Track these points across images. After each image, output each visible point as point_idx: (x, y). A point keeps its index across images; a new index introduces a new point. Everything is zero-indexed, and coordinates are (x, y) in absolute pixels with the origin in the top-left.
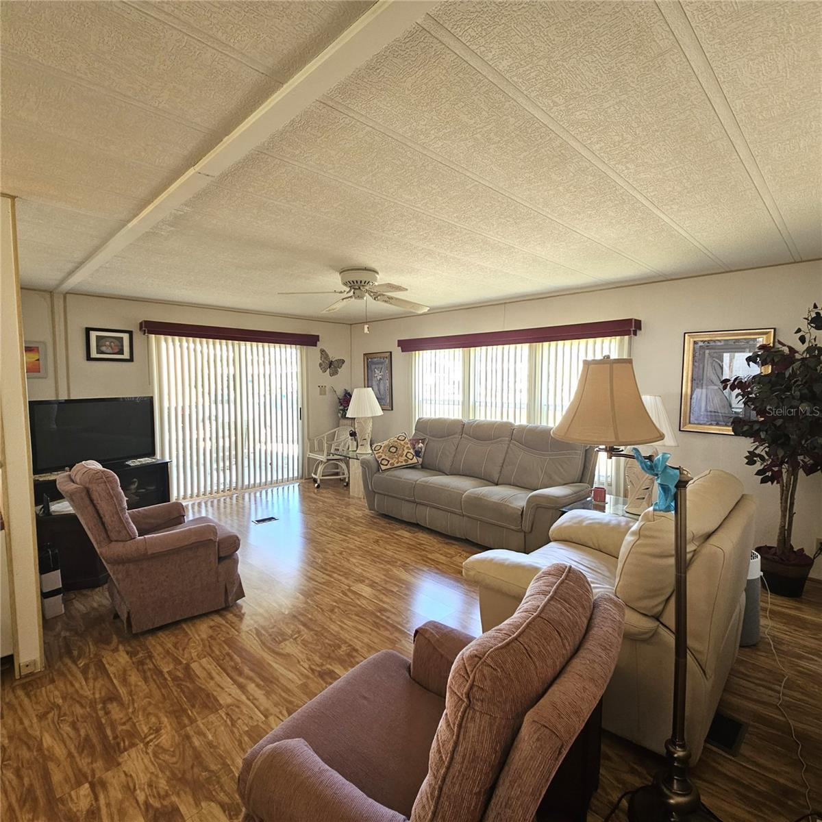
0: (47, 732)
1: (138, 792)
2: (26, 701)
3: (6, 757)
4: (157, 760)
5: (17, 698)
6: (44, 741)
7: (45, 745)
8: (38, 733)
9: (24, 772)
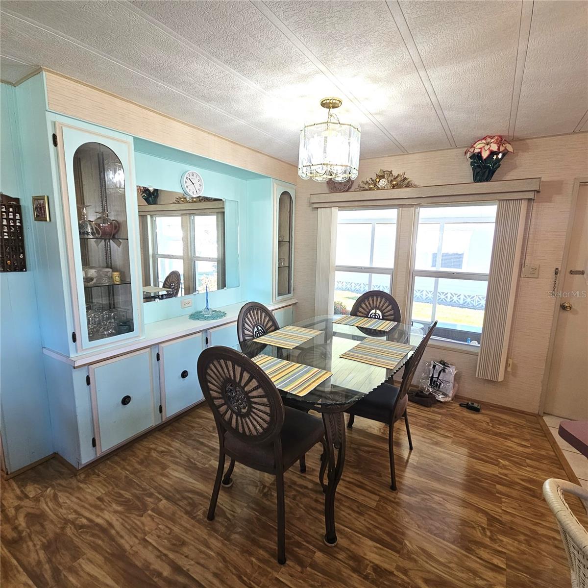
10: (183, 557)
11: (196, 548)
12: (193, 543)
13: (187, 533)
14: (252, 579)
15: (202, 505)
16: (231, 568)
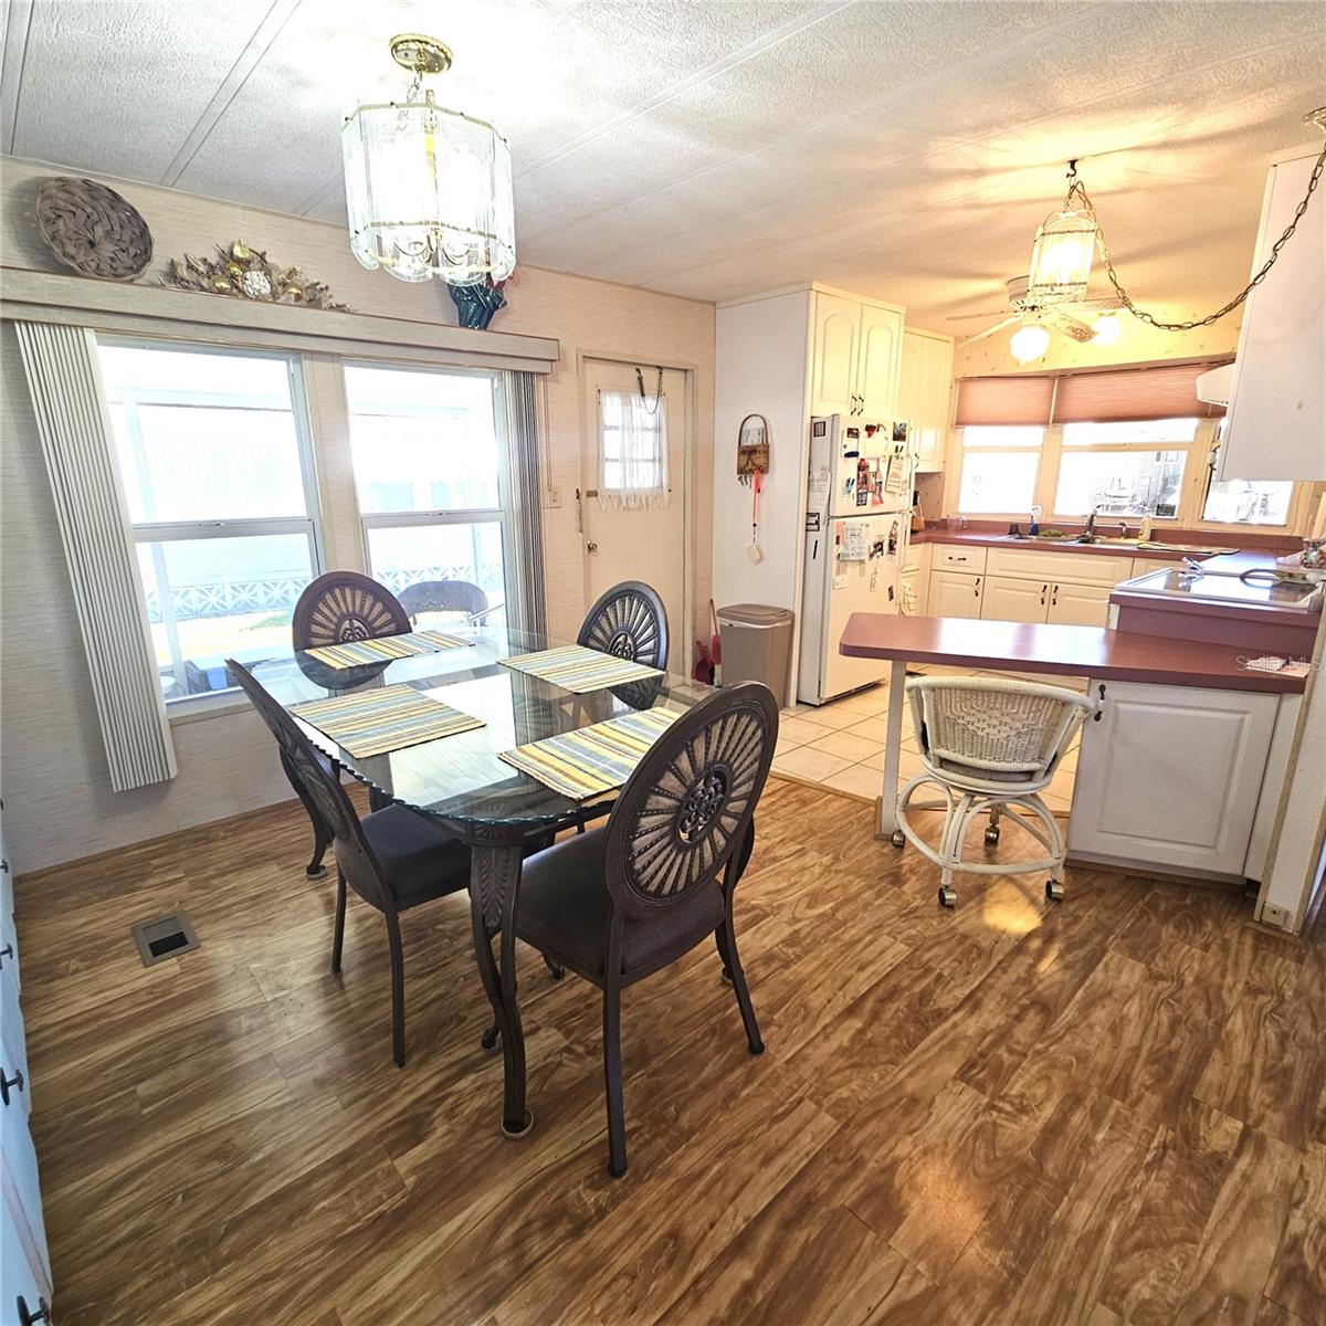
0: (1244, 1013)
1: (1298, 1213)
2: (1247, 956)
3: (1177, 996)
4: (970, 1141)
5: (1241, 943)
6: (1232, 1018)
7: (1229, 1025)
8: (1231, 1004)
9: (1182, 1030)
10: (711, 1234)
11: (695, 1203)
12: (677, 1213)
13: (646, 1228)
14: (782, 1099)
15: (566, 1192)
16: (757, 1132)
